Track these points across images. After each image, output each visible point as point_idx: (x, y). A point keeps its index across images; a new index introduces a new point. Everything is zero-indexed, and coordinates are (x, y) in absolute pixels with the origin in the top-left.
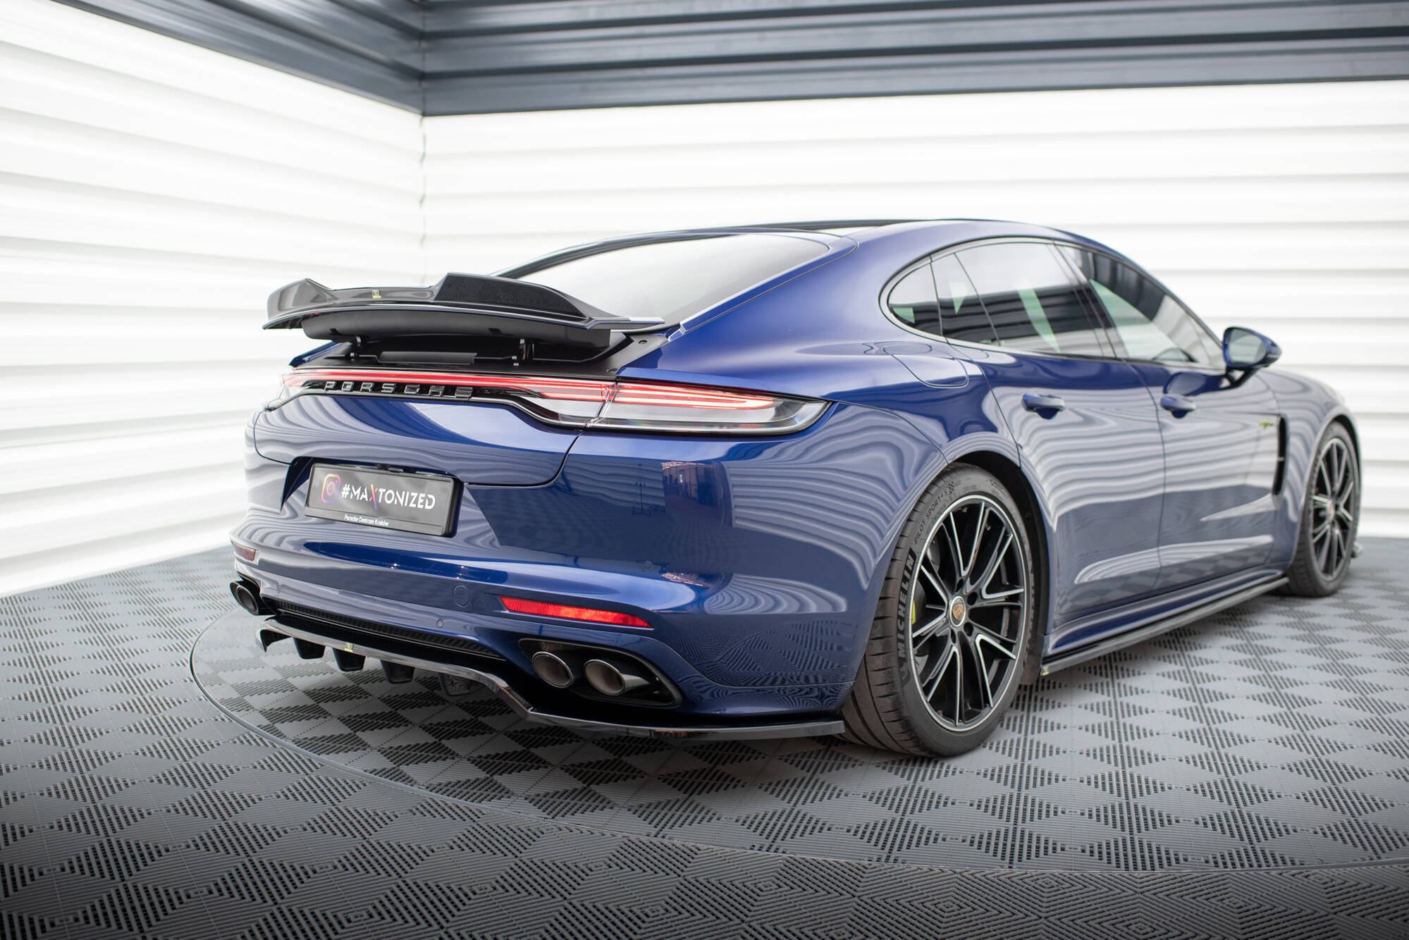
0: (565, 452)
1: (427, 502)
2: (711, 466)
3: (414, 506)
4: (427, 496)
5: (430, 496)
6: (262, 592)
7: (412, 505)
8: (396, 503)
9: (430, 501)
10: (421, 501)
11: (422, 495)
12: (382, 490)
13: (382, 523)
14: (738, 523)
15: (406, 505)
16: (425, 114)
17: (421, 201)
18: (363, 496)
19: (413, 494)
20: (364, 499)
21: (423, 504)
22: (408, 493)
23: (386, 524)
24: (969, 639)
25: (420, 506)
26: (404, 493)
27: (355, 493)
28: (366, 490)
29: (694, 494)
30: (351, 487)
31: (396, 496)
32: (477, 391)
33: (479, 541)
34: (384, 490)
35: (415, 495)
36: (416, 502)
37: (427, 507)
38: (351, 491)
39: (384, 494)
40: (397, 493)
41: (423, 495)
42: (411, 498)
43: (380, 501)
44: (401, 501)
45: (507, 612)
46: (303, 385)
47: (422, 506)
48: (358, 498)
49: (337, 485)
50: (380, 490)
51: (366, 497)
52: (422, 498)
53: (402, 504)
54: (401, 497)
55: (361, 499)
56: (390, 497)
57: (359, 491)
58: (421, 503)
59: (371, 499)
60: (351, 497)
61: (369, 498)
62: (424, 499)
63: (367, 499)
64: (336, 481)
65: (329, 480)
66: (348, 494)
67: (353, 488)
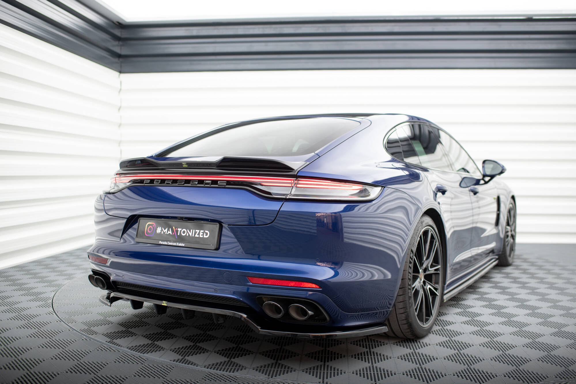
0: (278, 209)
1: (205, 234)
2: (337, 215)
3: (198, 236)
4: (204, 232)
5: (206, 231)
6: (112, 278)
7: (196, 236)
8: (187, 235)
9: (206, 235)
10: (201, 234)
12: (179, 229)
13: (180, 245)
14: (346, 240)
15: (193, 236)
16: (121, 72)
17: (119, 109)
18: (169, 232)
20: (170, 234)
21: (203, 235)
22: (194, 230)
23: (183, 245)
24: (425, 287)
25: (201, 236)
26: (192, 230)
27: (164, 231)
28: (170, 229)
29: (331, 227)
30: (162, 228)
31: (187, 232)
32: (229, 183)
33: (230, 251)
34: (181, 229)
35: (198, 231)
36: (199, 234)
37: (205, 236)
38: (162, 230)
39: (181, 231)
40: (188, 231)
41: (203, 231)
42: (195, 233)
43: (179, 234)
44: (191, 234)
45: (251, 284)
46: (129, 182)
47: (202, 236)
48: (166, 233)
49: (153, 228)
50: (178, 229)
51: (171, 233)
52: (202, 232)
53: (191, 236)
54: (190, 232)
55: (168, 233)
56: (184, 232)
57: (166, 230)
58: (202, 235)
59: (173, 234)
60: (162, 233)
61: (172, 233)
62: (203, 233)
63: (171, 234)
64: (153, 226)
65: (149, 225)
66: (160, 231)
67: (163, 229)
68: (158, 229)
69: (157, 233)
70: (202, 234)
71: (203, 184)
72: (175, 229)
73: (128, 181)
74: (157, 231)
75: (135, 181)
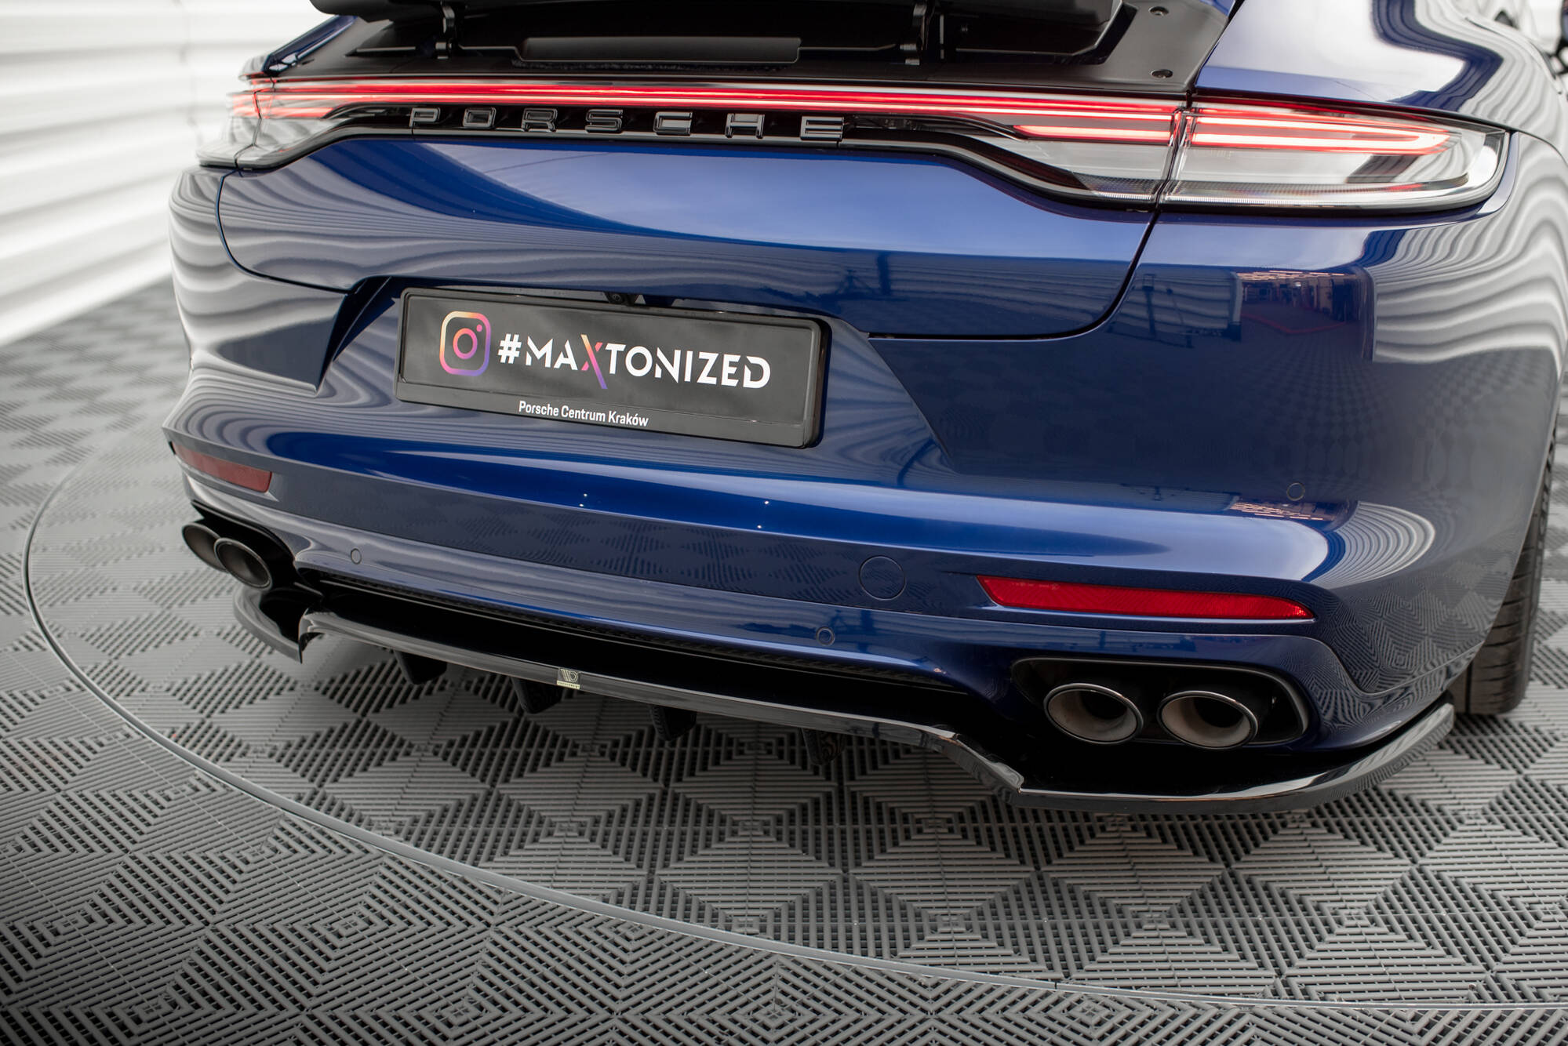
1: (747, 373)
3: (713, 381)
5: (753, 360)
6: (300, 558)
8: (658, 373)
9: (757, 373)
10: (727, 370)
11: (728, 358)
12: (614, 348)
13: (626, 420)
15: (688, 378)
18: (561, 360)
19: (703, 355)
21: (739, 376)
22: (690, 354)
23: (644, 422)
25: (726, 381)
26: (677, 354)
27: (539, 354)
28: (568, 346)
30: (523, 340)
31: (656, 360)
32: (854, 124)
34: (622, 347)
35: (711, 357)
36: (716, 371)
37: (748, 383)
38: (524, 349)
40: (660, 354)
41: (736, 358)
42: (699, 365)
43: (613, 370)
44: (674, 372)
45: (999, 608)
46: (327, 116)
47: (734, 383)
48: (548, 364)
49: (481, 337)
50: (609, 347)
51: (571, 361)
52: (732, 364)
53: (676, 378)
54: (672, 362)
55: (557, 365)
56: (639, 361)
57: (548, 348)
58: (730, 376)
59: (586, 367)
60: (529, 361)
61: (579, 364)
62: (740, 366)
63: (574, 367)
64: (479, 328)
65: (455, 325)
66: (517, 354)
67: (530, 343)
68: (502, 343)
69: (503, 360)
70: (733, 370)
71: (722, 132)
72: (593, 344)
73: (327, 111)
74: (500, 352)
75: (354, 115)
